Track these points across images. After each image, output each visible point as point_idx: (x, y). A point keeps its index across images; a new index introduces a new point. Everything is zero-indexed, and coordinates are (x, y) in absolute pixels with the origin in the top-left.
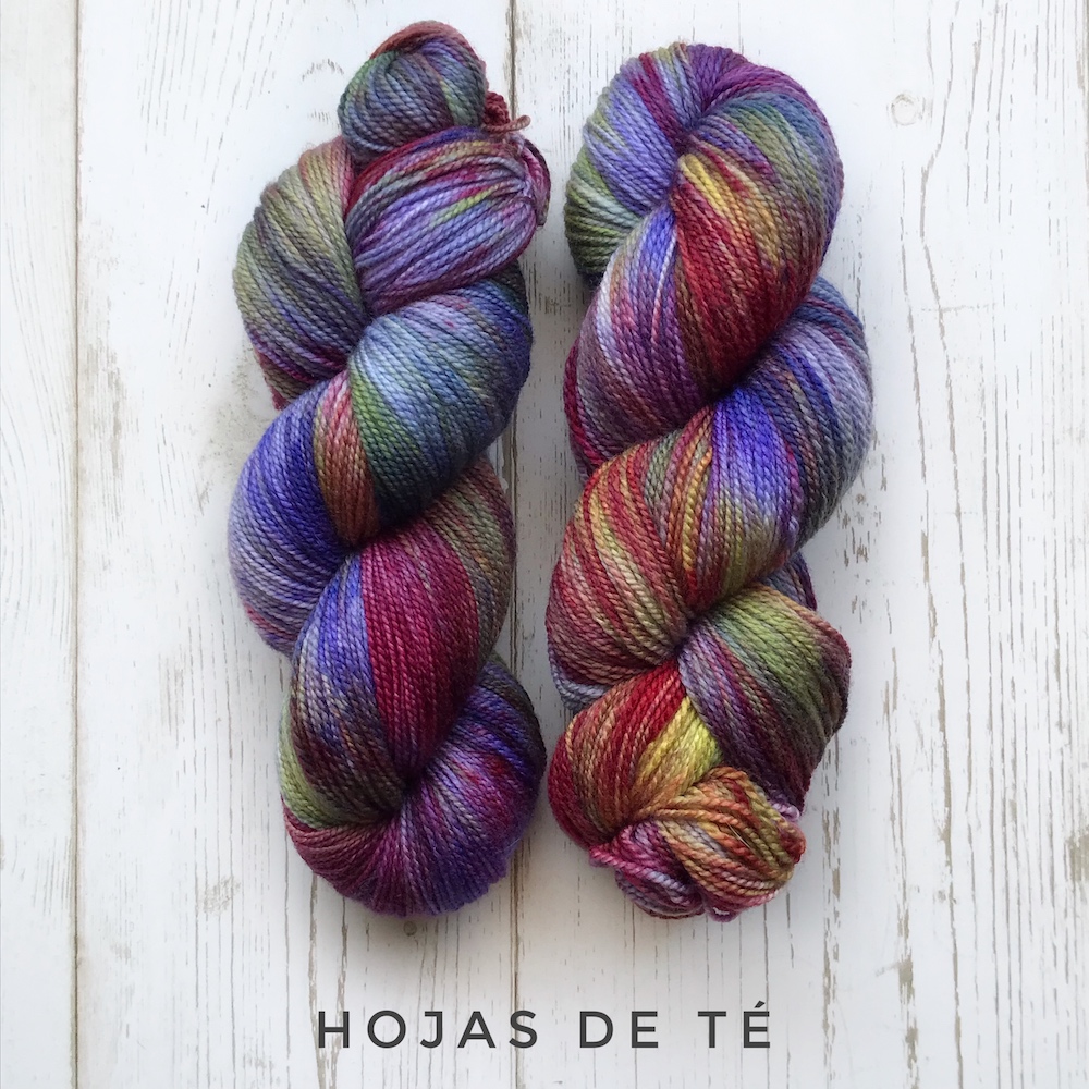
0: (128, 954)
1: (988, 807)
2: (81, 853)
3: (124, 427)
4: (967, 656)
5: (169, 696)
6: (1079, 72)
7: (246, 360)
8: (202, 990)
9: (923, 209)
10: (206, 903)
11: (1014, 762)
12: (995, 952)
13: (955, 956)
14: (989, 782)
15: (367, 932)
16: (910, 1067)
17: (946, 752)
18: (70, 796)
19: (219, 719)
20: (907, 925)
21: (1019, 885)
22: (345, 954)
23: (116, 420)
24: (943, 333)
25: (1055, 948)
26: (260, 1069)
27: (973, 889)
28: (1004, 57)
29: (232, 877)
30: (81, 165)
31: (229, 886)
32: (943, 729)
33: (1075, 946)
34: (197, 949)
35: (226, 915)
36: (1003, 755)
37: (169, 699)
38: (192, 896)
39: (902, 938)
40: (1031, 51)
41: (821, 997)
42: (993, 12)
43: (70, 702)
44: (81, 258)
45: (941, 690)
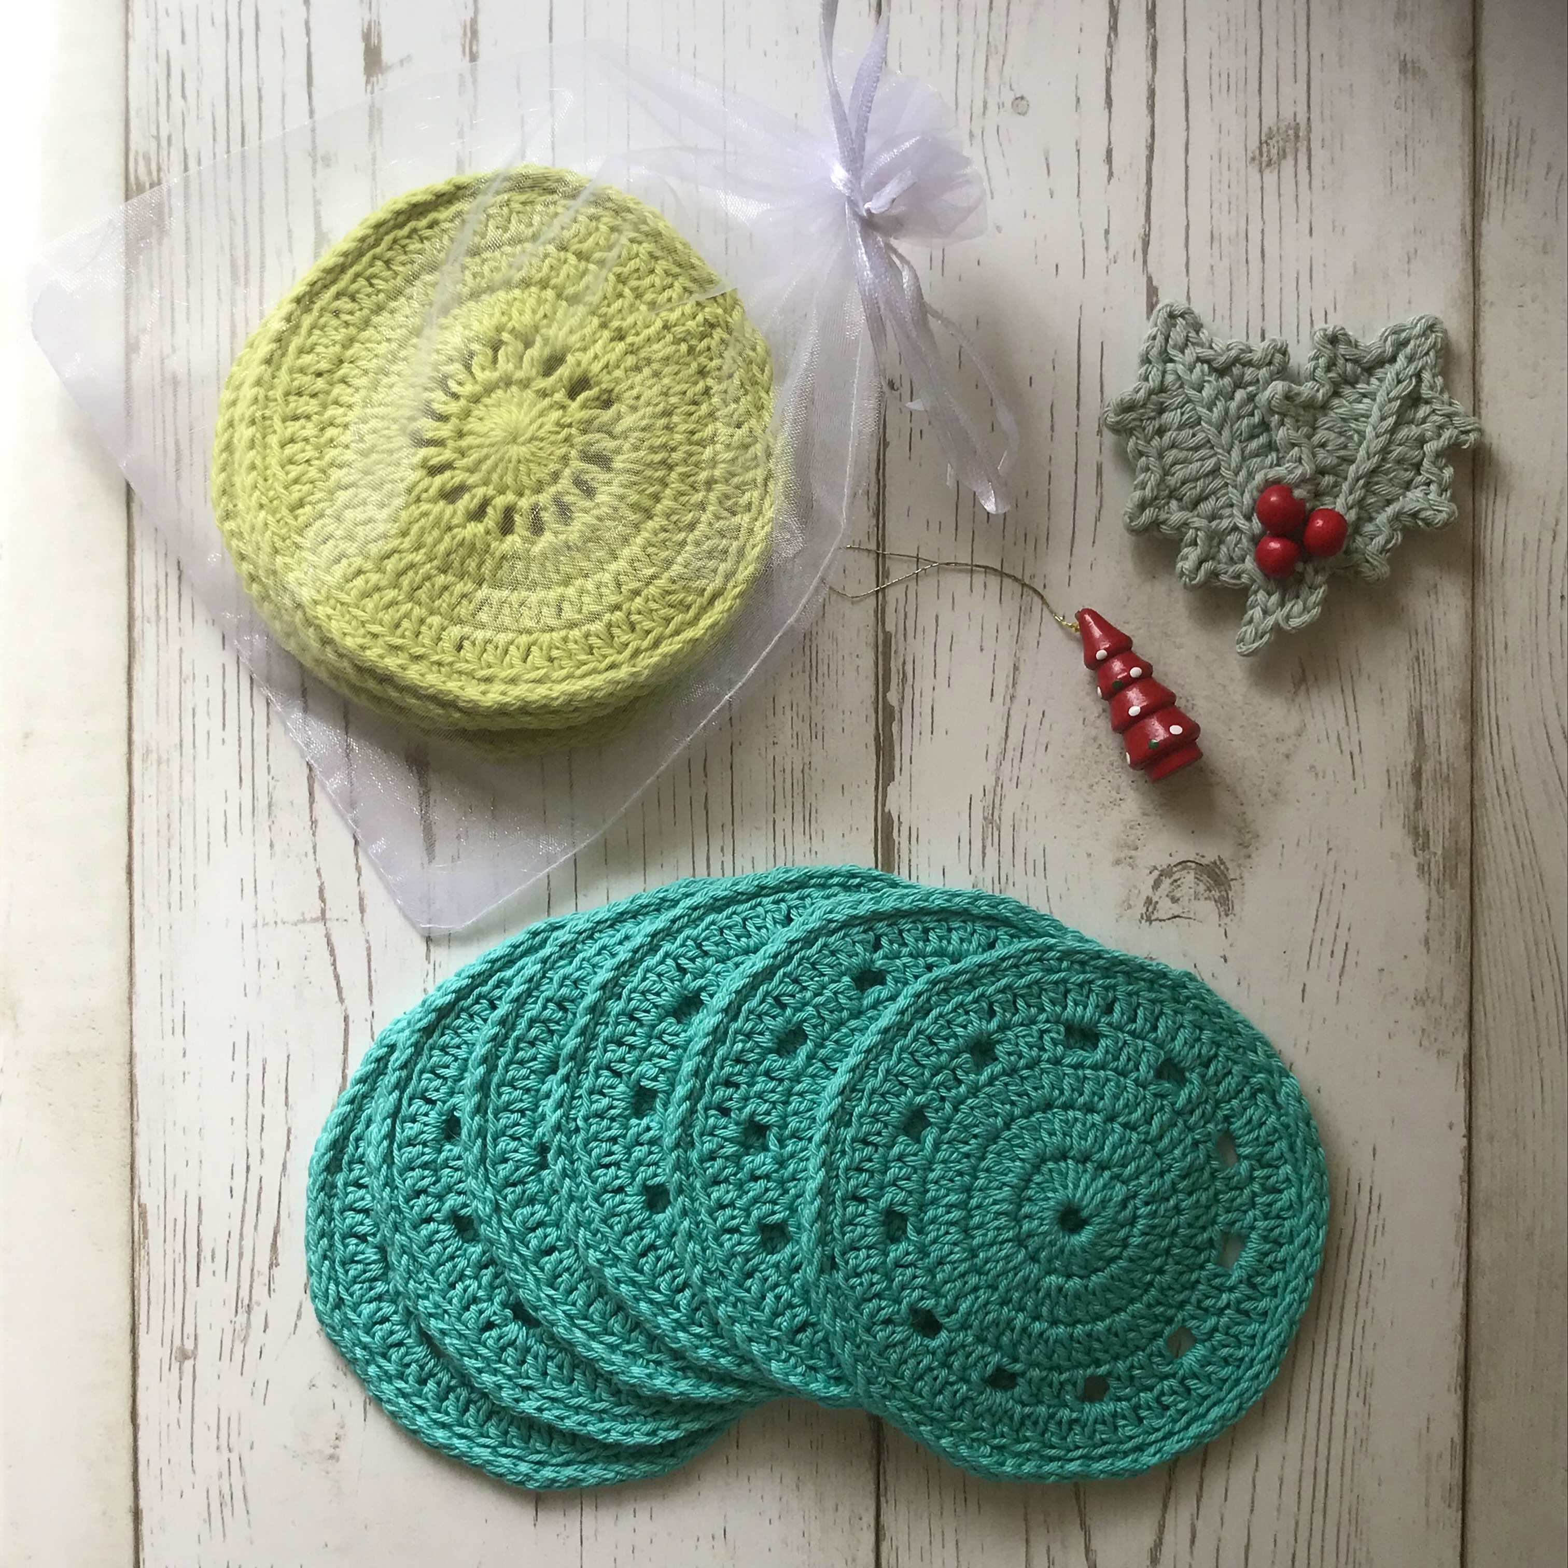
0: (1403, 69)
1: (266, 274)
2: (1468, 202)
3: (1408, 778)
6: (145, 1225)
7: (1239, 866)
8: (1302, 21)
9: (345, 1051)
10: (1297, 136)
12: (259, 90)
13: (310, 83)
15: (1078, 100)
18: (1483, 278)
20: (371, 121)
21: (229, 178)
22: (1109, 71)
23: (1419, 787)
24: (321, 891)
25: (184, 96)
27: (286, 170)
28: (241, 1247)
29: (1261, 171)
30: (1464, 1131)
31: (1265, 158)
33: (158, 100)
34: (1309, 74)
35: (1269, 120)
38: (1315, 145)
39: (377, 106)
40: (206, 1253)
41: (481, 27)
42: (255, 1307)
43: (1483, 405)
44: (1465, 1006)
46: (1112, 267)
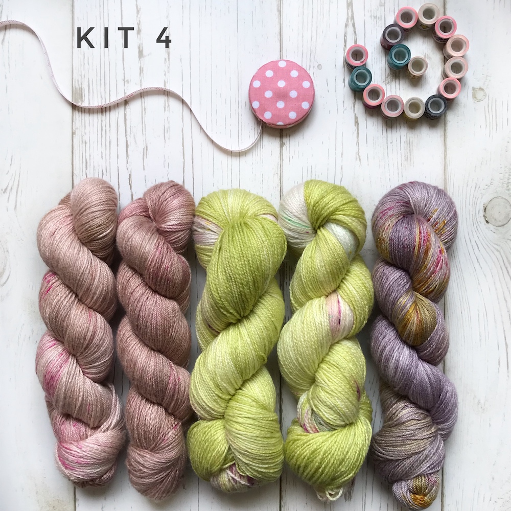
4: (118, 167)
5: (410, 152)
10: (396, 76)
11: (102, 130)
12: (109, 62)
13: (123, 60)
14: (111, 123)
15: (335, 66)
16: (140, 21)
17: (126, 133)
19: (391, 143)
20: (140, 71)
21: (101, 86)
25: (88, 64)
26: (375, 16)
27: (117, 84)
29: (386, 85)
31: (387, 82)
32: (127, 141)
33: (81, 65)
36: (106, 132)
37: (410, 150)
39: (142, 66)
43: (447, 149)
45: (127, 155)
46: (345, 111)
